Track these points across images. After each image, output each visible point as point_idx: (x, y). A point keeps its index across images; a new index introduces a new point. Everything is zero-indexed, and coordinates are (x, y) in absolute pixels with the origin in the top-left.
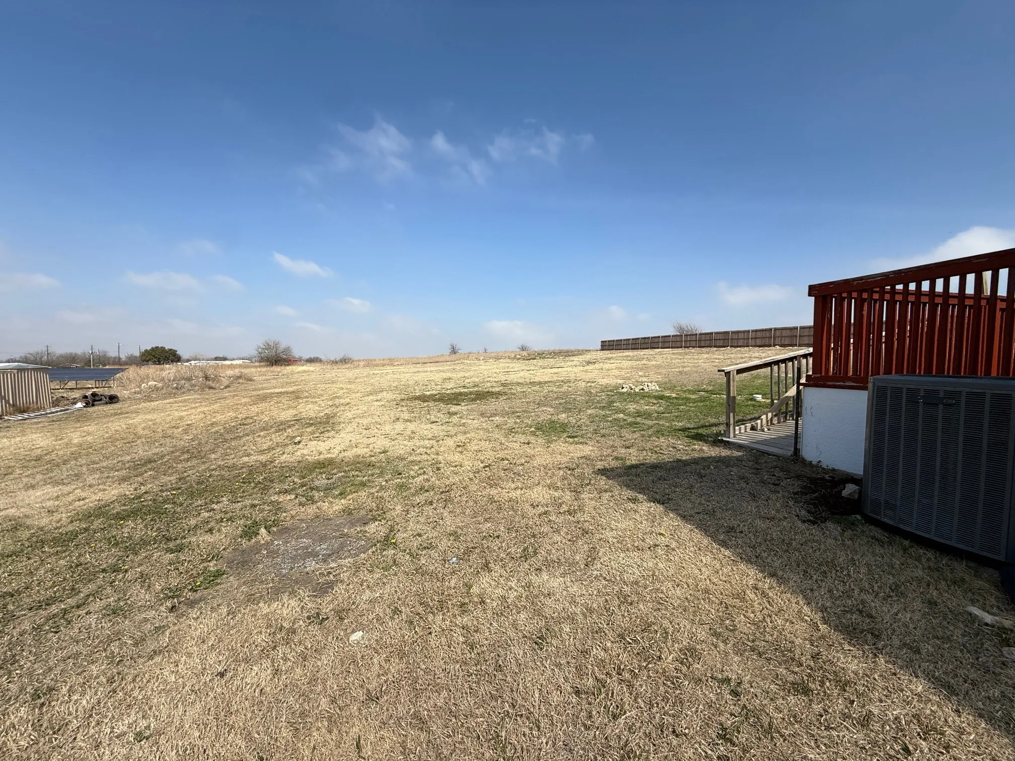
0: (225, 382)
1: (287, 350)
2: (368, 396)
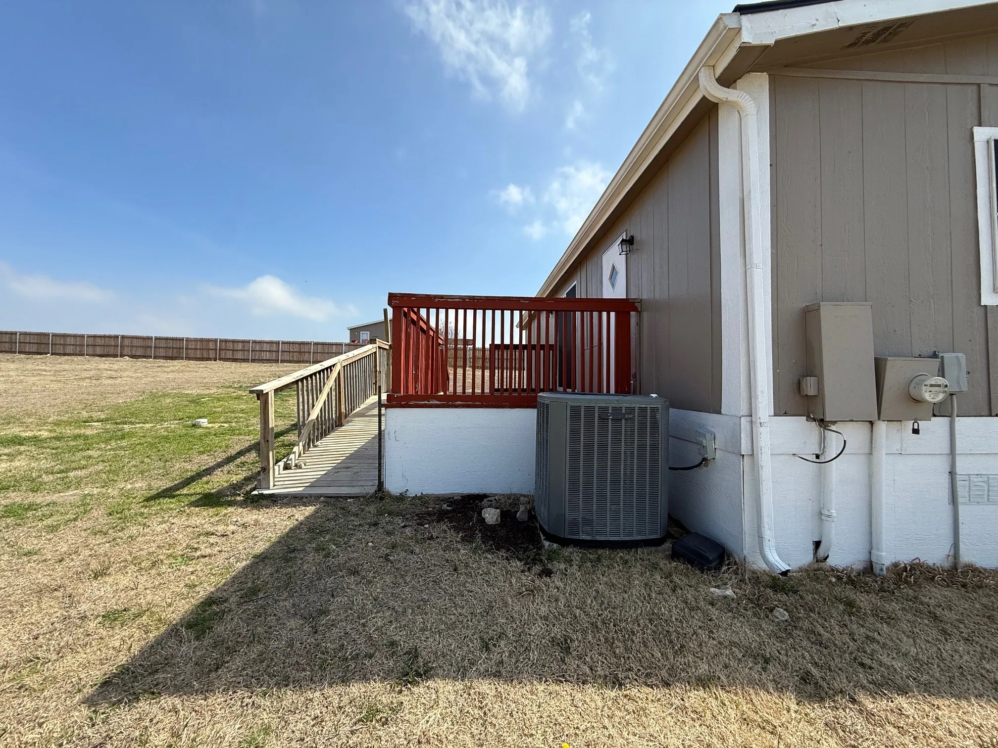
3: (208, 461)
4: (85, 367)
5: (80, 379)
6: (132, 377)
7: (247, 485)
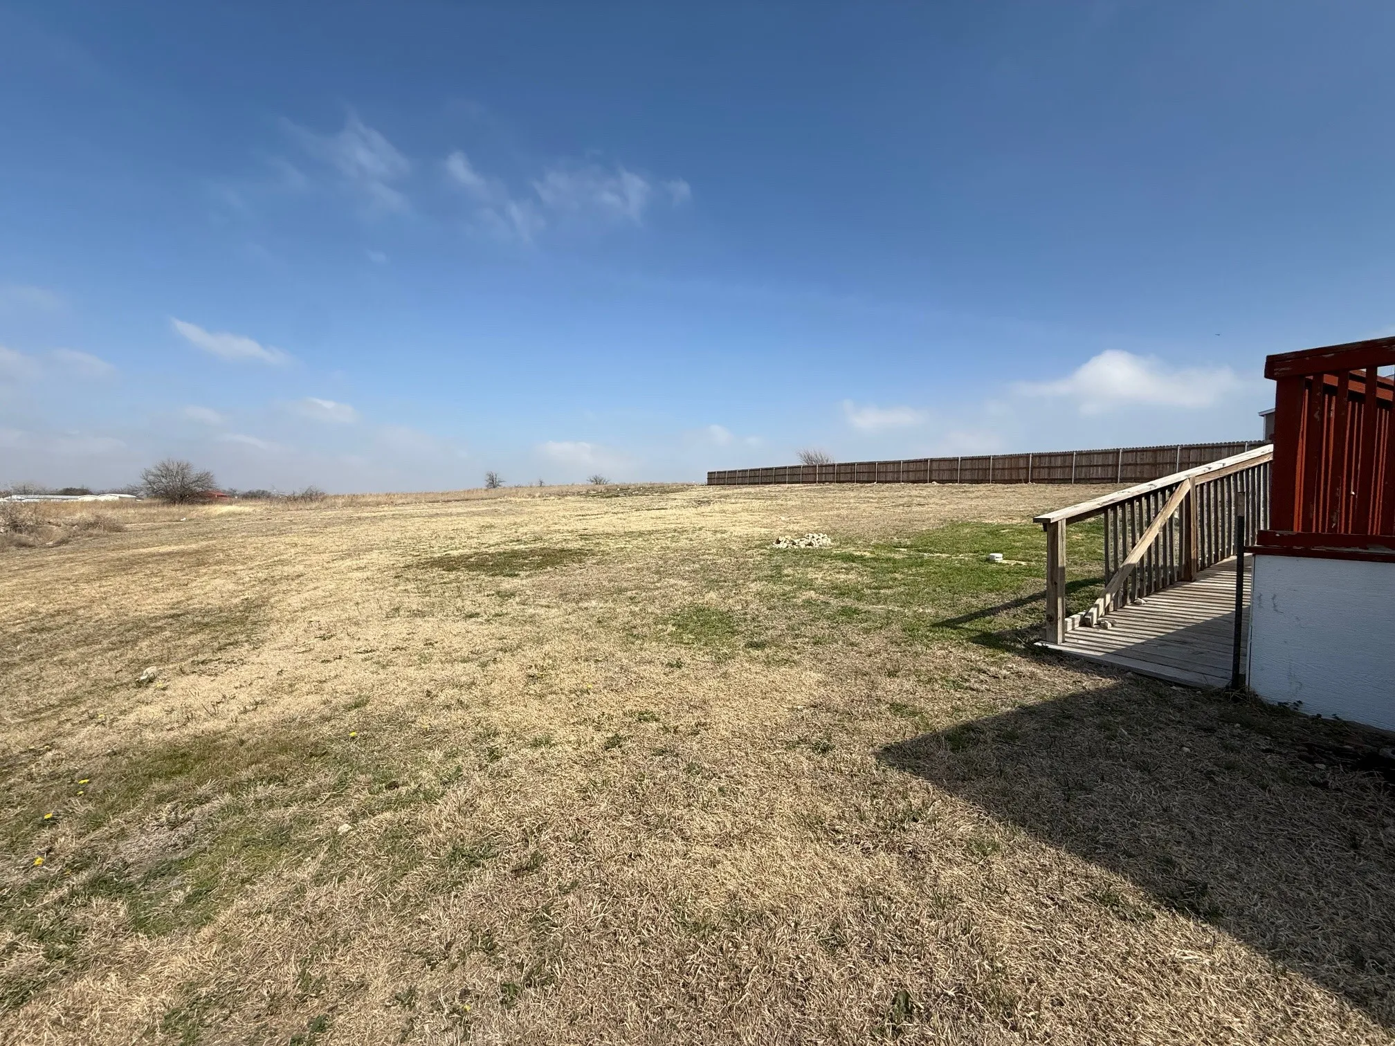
0: (59, 533)
1: (204, 478)
2: (342, 559)
3: (994, 599)
4: (900, 494)
5: (895, 506)
6: (937, 504)
7: (1033, 635)
